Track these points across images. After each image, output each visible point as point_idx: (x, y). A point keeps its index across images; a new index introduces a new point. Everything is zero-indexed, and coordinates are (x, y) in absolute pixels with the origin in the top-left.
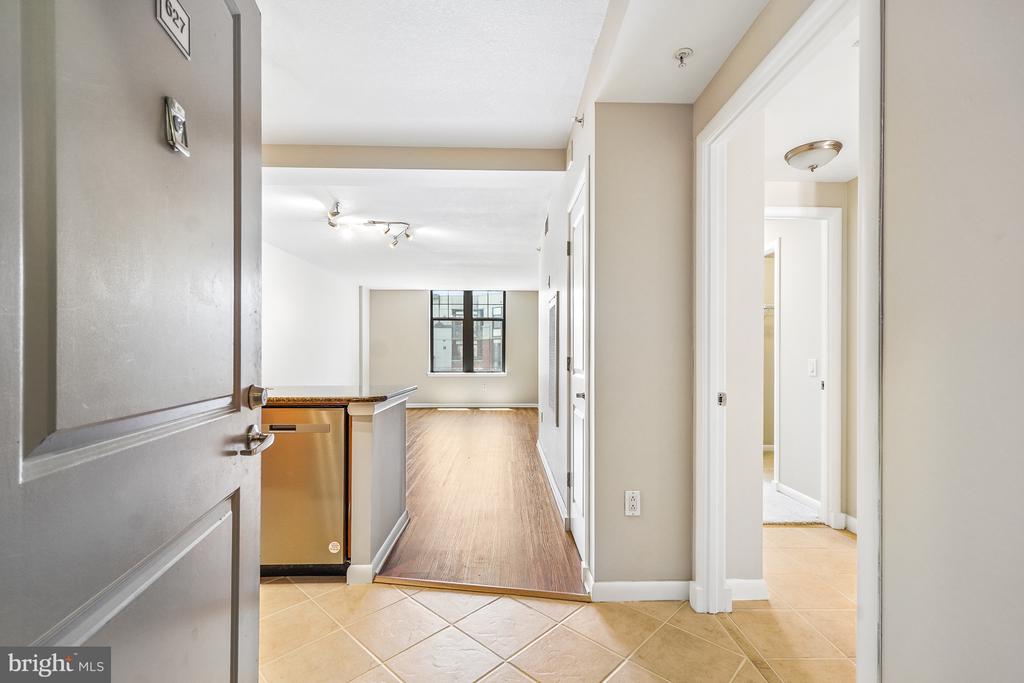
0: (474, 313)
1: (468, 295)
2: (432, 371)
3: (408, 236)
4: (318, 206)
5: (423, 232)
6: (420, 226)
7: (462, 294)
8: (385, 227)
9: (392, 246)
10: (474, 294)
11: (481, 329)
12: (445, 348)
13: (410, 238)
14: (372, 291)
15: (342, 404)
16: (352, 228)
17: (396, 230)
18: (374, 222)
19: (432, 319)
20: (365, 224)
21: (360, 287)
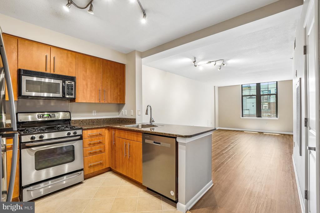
0: (261, 92)
1: (258, 85)
2: (242, 116)
3: (224, 64)
4: (189, 61)
5: (231, 62)
6: (228, 60)
7: (255, 85)
8: (214, 63)
9: (219, 70)
10: (261, 84)
11: (270, 98)
12: (253, 106)
13: (225, 65)
14: (219, 87)
15: (174, 137)
16: (203, 65)
17: (219, 63)
18: (210, 62)
19: (242, 96)
20: (207, 63)
21: (215, 86)
